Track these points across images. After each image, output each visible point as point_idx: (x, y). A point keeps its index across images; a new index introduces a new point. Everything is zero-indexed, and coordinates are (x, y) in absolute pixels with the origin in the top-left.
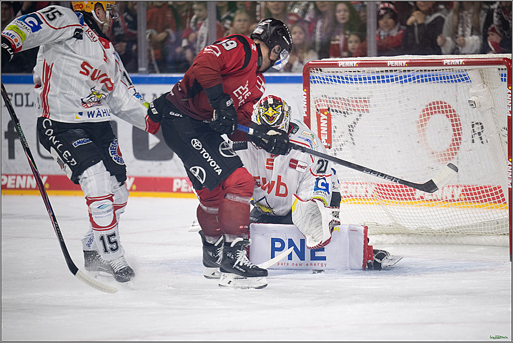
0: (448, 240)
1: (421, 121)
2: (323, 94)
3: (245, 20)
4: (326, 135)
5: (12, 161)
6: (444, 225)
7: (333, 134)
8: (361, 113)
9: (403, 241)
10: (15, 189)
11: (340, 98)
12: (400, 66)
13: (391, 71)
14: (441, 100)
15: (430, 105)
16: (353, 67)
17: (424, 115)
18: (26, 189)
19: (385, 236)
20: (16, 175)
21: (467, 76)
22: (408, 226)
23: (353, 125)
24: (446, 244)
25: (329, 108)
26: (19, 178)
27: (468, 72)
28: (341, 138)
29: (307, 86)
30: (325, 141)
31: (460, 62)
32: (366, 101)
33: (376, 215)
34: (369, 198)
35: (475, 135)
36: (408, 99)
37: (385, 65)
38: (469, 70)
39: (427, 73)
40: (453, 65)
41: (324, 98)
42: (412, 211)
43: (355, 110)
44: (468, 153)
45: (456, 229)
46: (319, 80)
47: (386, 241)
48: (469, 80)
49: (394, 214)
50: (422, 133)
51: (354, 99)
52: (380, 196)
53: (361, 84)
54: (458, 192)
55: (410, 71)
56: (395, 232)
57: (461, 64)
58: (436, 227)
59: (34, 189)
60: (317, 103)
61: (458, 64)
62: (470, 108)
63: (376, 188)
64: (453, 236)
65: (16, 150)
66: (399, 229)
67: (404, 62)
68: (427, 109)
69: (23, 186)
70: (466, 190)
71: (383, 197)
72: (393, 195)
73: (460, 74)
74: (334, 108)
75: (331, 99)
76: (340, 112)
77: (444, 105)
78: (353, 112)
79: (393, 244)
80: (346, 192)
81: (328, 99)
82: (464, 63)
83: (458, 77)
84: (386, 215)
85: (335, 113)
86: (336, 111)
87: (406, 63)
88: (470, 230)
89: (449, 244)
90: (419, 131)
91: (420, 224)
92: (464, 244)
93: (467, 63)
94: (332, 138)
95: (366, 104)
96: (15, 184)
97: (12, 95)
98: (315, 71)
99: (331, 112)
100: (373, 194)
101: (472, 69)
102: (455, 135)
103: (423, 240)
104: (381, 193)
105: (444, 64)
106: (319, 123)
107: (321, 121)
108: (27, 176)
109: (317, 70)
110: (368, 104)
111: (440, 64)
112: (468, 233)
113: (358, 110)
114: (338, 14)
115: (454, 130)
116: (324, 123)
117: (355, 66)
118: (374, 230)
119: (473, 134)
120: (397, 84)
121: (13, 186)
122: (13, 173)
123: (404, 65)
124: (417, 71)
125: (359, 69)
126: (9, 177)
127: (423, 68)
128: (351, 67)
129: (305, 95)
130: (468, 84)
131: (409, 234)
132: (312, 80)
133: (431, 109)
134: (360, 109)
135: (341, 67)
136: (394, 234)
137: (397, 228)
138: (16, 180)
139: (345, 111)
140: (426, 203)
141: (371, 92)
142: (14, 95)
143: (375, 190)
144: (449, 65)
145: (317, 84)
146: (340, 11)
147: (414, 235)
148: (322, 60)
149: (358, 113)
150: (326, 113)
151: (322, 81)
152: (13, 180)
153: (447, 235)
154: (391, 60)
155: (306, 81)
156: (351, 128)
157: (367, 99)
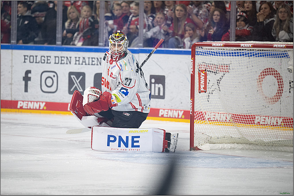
0: (273, 149)
1: (260, 79)
2: (203, 61)
3: (161, 18)
4: (204, 85)
5: (26, 93)
6: (271, 139)
7: (207, 84)
8: (225, 73)
9: (247, 148)
10: (27, 109)
11: (212, 64)
12: (248, 47)
13: (243, 50)
14: (272, 67)
15: (265, 70)
16: (221, 47)
17: (261, 75)
18: (33, 109)
19: (236, 144)
20: (28, 101)
21: (287, 54)
22: (250, 139)
23: (220, 79)
24: (272, 150)
25: (206, 69)
26: (30, 103)
27: (288, 52)
28: (212, 87)
29: (193, 57)
30: (203, 88)
31: (283, 46)
32: (228, 66)
33: (231, 132)
34: (227, 122)
35: (291, 88)
36: (252, 66)
37: (239, 46)
38: (289, 51)
39: (264, 52)
40: (279, 48)
41: (203, 64)
42: (252, 130)
43: (221, 71)
44: (287, 98)
45: (278, 142)
46: (200, 53)
47: (236, 147)
48: (288, 57)
49: (242, 132)
50: (260, 86)
51: (220, 65)
52: (234, 121)
53: (225, 56)
54: (280, 121)
55: (254, 50)
56: (242, 142)
57: (284, 47)
58: (266, 140)
59: (38, 109)
60: (199, 67)
61: (282, 47)
62: (289, 73)
63: (232, 116)
64: (276, 146)
65: (28, 87)
66: (245, 141)
67: (251, 45)
68: (263, 72)
69: (32, 108)
70: (285, 120)
71: (236, 122)
72: (242, 120)
73: (283, 53)
74: (209, 70)
75: (207, 65)
76: (212, 72)
77: (273, 70)
78: (220, 72)
79: (240, 149)
80: (214, 118)
81: (205, 64)
82: (285, 47)
83: (282, 55)
84: (237, 132)
85: (209, 72)
86: (210, 71)
87: (252, 46)
88: (286, 143)
89: (274, 151)
90: (258, 85)
91: (257, 138)
92: (283, 151)
93: (287, 47)
94: (207, 87)
95: (227, 68)
96: (27, 106)
97: (28, 56)
98: (199, 48)
99: (207, 72)
100: (230, 119)
101: (290, 50)
102: (279, 87)
103: (258, 147)
104: (235, 119)
105: (274, 47)
106: (200, 78)
107: (201, 77)
108: (34, 102)
109: (200, 48)
110: (229, 68)
111: (272, 47)
112: (285, 145)
113: (223, 71)
114: (214, 17)
115: (279, 85)
116: (202, 78)
117: (222, 46)
118: (230, 141)
119: (290, 87)
120: (246, 57)
121: (26, 108)
122: (26, 100)
123: (250, 47)
124: (258, 50)
125: (224, 48)
126: (24, 102)
127: (261, 49)
128: (220, 47)
129: (192, 62)
130: (288, 59)
131: (250, 144)
132: (197, 53)
133: (265, 72)
134: (224, 70)
135: (214, 46)
136: (241, 143)
137: (243, 140)
138: (28, 104)
139: (215, 71)
140: (261, 126)
141: (231, 61)
142: (29, 56)
143: (232, 117)
144: (277, 48)
145: (199, 55)
146: (215, 15)
147: (253, 145)
148: (203, 42)
149: (222, 73)
150: (204, 72)
151: (202, 54)
152: (26, 104)
153: (273, 145)
154: (243, 43)
155: (193, 54)
156: (218, 81)
157: (228, 65)
